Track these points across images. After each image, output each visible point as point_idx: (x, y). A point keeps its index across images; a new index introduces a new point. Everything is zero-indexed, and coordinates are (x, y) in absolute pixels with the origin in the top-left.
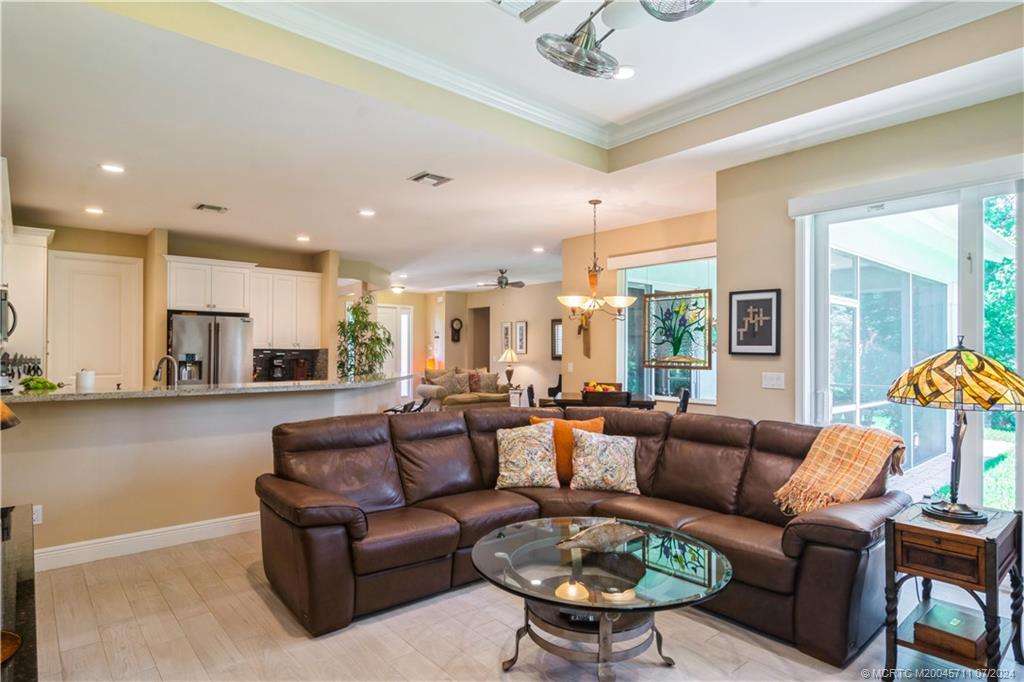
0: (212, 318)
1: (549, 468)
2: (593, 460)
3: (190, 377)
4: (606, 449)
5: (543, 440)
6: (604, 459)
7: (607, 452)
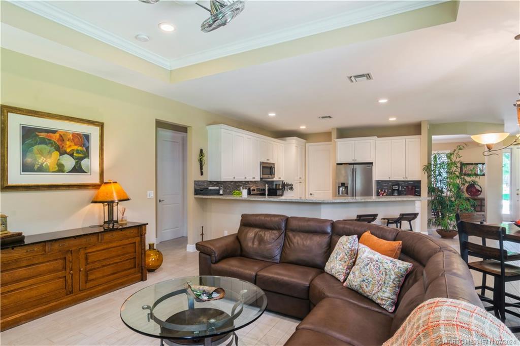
0: (352, 166)
1: (341, 267)
2: (358, 269)
3: (342, 193)
4: (368, 264)
5: (345, 247)
6: (364, 271)
7: (368, 267)
